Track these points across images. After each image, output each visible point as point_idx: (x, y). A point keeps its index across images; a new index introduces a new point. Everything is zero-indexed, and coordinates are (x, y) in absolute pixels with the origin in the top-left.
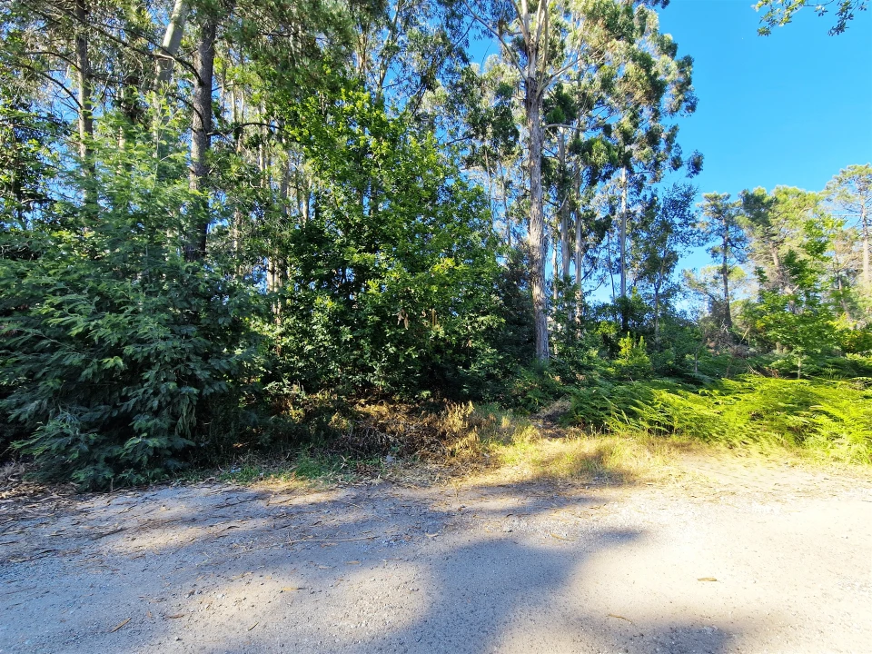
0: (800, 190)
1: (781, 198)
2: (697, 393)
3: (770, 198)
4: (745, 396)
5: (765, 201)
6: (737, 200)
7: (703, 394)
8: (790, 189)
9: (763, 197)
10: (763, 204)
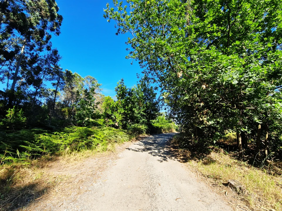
0: (80, 76)
1: (76, 76)
2: (53, 134)
3: (73, 75)
4: (71, 134)
5: (72, 75)
6: (64, 71)
7: (56, 134)
8: (78, 74)
9: (72, 74)
10: (71, 75)
